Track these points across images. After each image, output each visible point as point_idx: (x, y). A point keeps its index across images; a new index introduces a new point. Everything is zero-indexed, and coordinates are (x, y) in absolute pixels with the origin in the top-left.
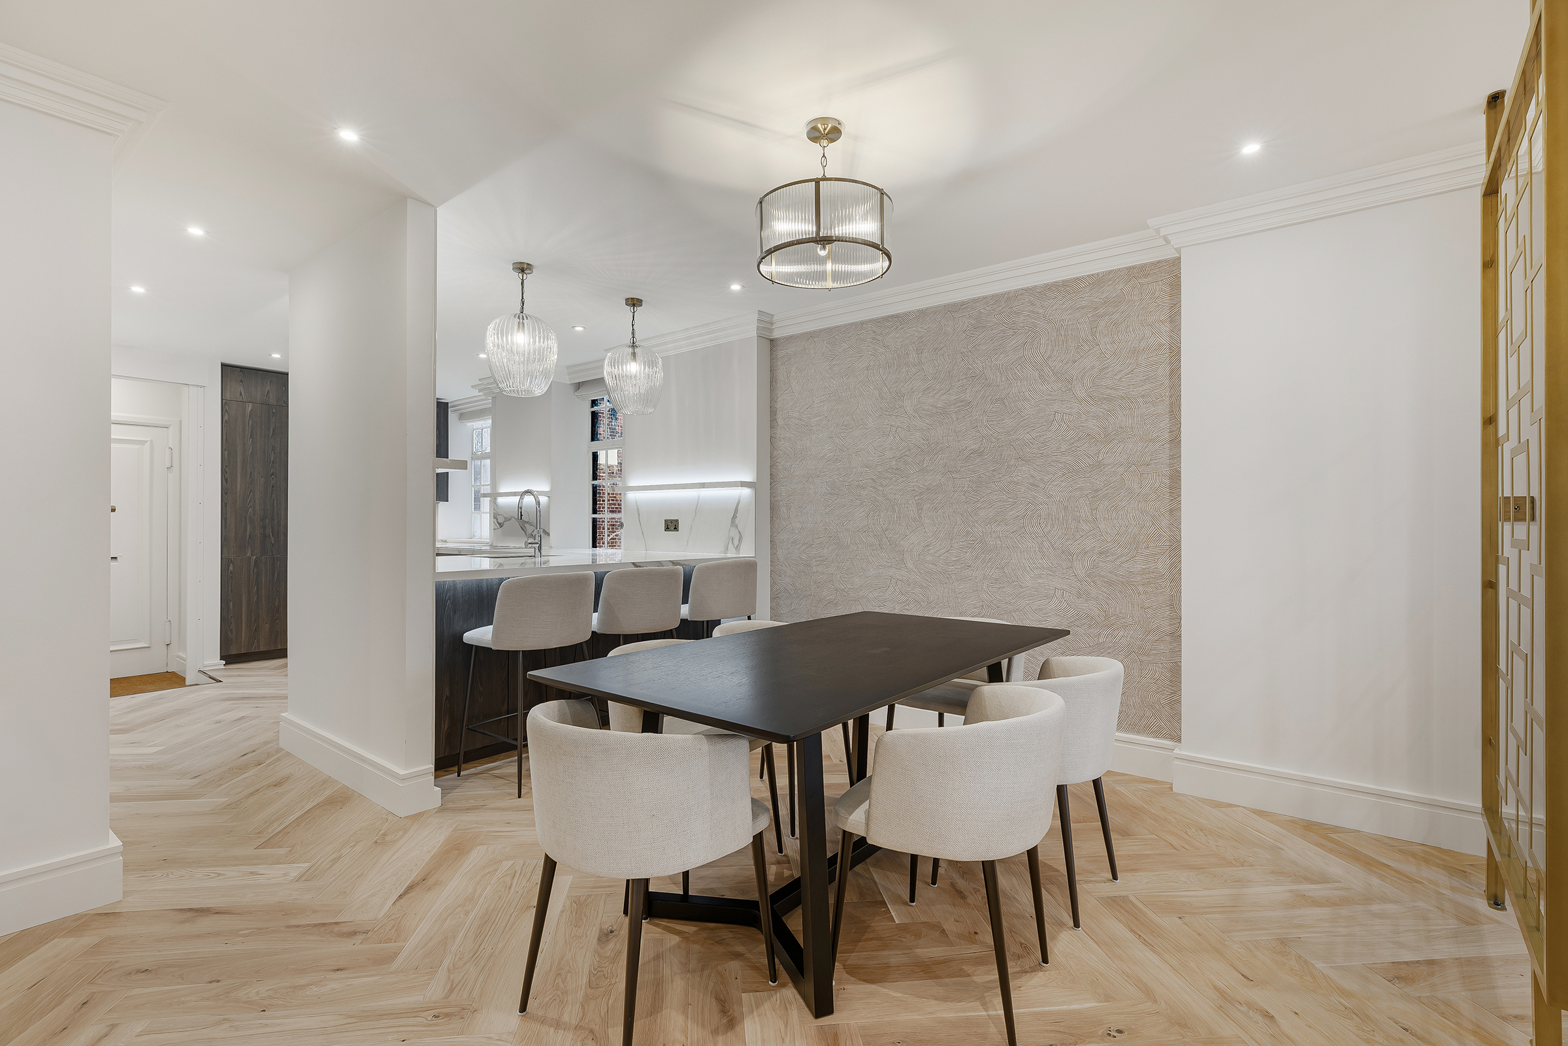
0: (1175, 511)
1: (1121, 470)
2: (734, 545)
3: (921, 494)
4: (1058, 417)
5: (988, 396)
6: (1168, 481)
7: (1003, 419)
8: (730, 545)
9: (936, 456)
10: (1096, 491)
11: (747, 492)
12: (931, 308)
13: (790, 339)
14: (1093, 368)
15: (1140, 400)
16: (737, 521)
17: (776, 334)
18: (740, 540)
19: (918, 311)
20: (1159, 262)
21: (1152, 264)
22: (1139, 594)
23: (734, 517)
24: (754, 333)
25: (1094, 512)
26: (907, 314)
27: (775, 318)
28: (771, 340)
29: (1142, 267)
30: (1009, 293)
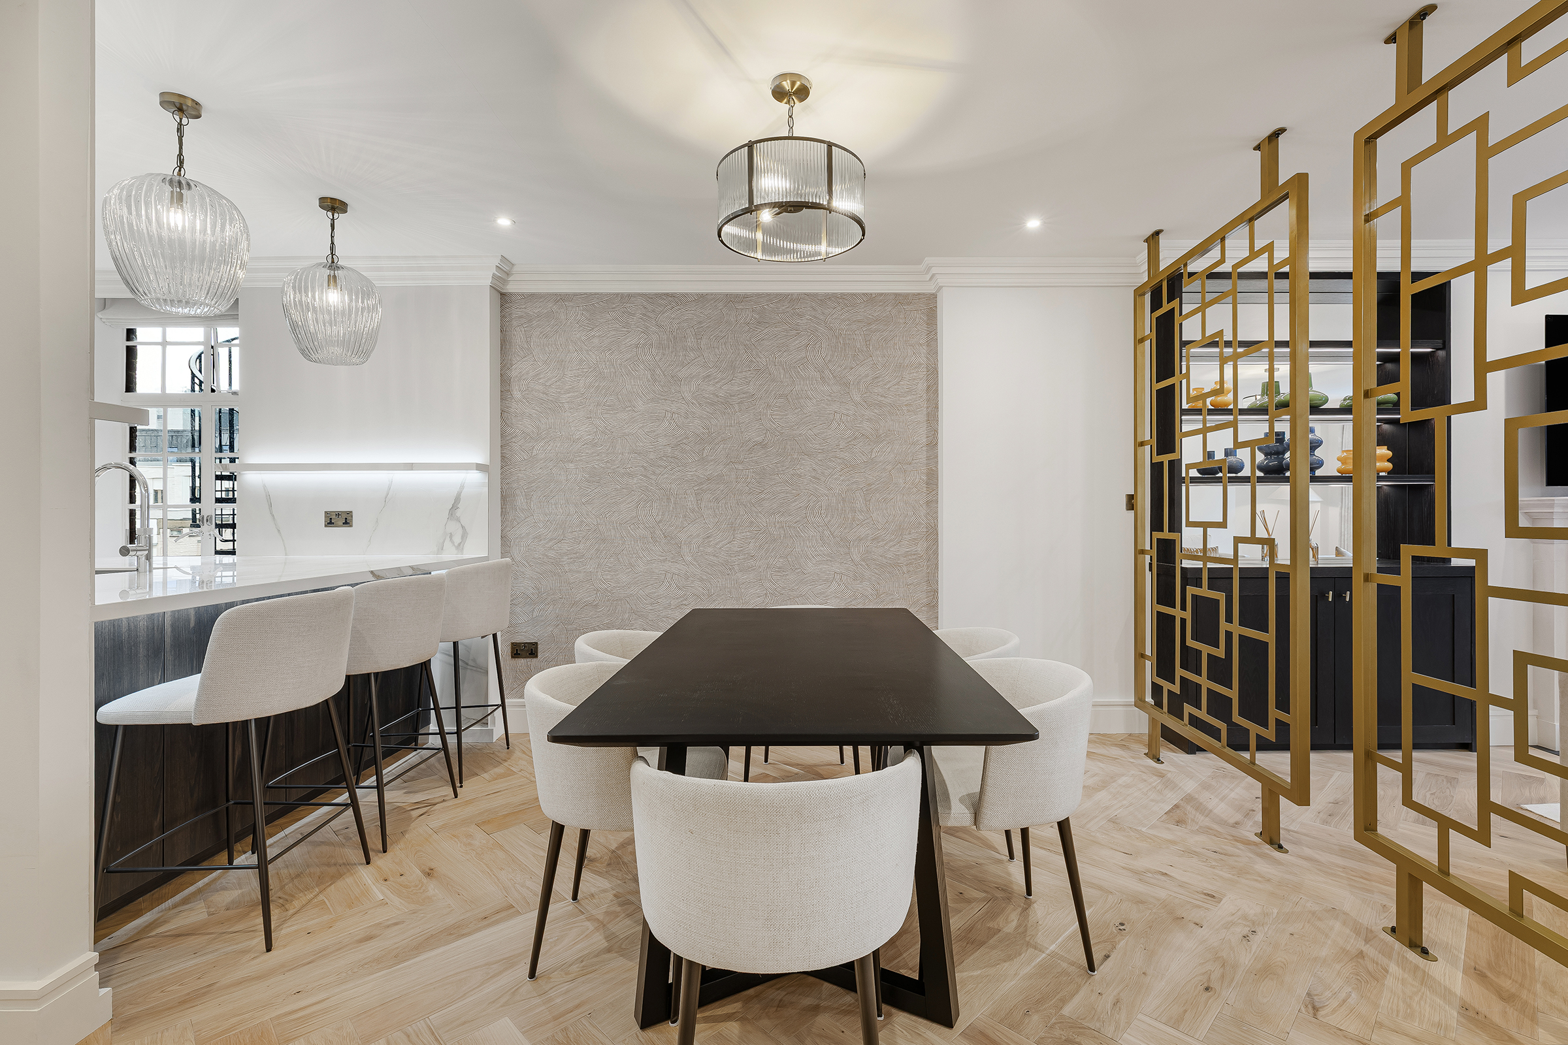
0: (932, 502)
1: (889, 467)
2: (453, 543)
3: (701, 484)
4: (838, 416)
5: (772, 391)
6: (925, 478)
7: (786, 415)
8: (447, 543)
9: (717, 447)
10: (870, 485)
11: (476, 477)
12: (712, 294)
13: (532, 297)
14: (867, 376)
15: (905, 408)
16: (458, 513)
17: (511, 288)
18: (464, 536)
19: (697, 294)
20: (919, 294)
21: (914, 294)
22: (904, 573)
23: (454, 507)
24: (488, 282)
25: (868, 503)
26: (685, 295)
27: (515, 269)
28: (503, 295)
29: (906, 296)
30: (792, 294)
